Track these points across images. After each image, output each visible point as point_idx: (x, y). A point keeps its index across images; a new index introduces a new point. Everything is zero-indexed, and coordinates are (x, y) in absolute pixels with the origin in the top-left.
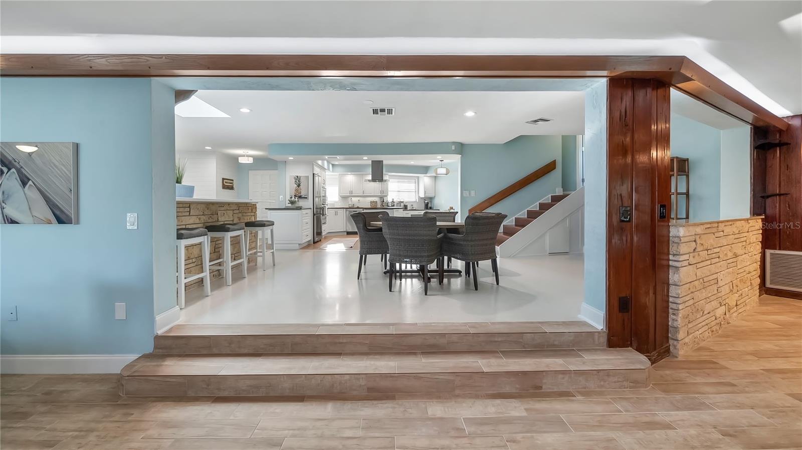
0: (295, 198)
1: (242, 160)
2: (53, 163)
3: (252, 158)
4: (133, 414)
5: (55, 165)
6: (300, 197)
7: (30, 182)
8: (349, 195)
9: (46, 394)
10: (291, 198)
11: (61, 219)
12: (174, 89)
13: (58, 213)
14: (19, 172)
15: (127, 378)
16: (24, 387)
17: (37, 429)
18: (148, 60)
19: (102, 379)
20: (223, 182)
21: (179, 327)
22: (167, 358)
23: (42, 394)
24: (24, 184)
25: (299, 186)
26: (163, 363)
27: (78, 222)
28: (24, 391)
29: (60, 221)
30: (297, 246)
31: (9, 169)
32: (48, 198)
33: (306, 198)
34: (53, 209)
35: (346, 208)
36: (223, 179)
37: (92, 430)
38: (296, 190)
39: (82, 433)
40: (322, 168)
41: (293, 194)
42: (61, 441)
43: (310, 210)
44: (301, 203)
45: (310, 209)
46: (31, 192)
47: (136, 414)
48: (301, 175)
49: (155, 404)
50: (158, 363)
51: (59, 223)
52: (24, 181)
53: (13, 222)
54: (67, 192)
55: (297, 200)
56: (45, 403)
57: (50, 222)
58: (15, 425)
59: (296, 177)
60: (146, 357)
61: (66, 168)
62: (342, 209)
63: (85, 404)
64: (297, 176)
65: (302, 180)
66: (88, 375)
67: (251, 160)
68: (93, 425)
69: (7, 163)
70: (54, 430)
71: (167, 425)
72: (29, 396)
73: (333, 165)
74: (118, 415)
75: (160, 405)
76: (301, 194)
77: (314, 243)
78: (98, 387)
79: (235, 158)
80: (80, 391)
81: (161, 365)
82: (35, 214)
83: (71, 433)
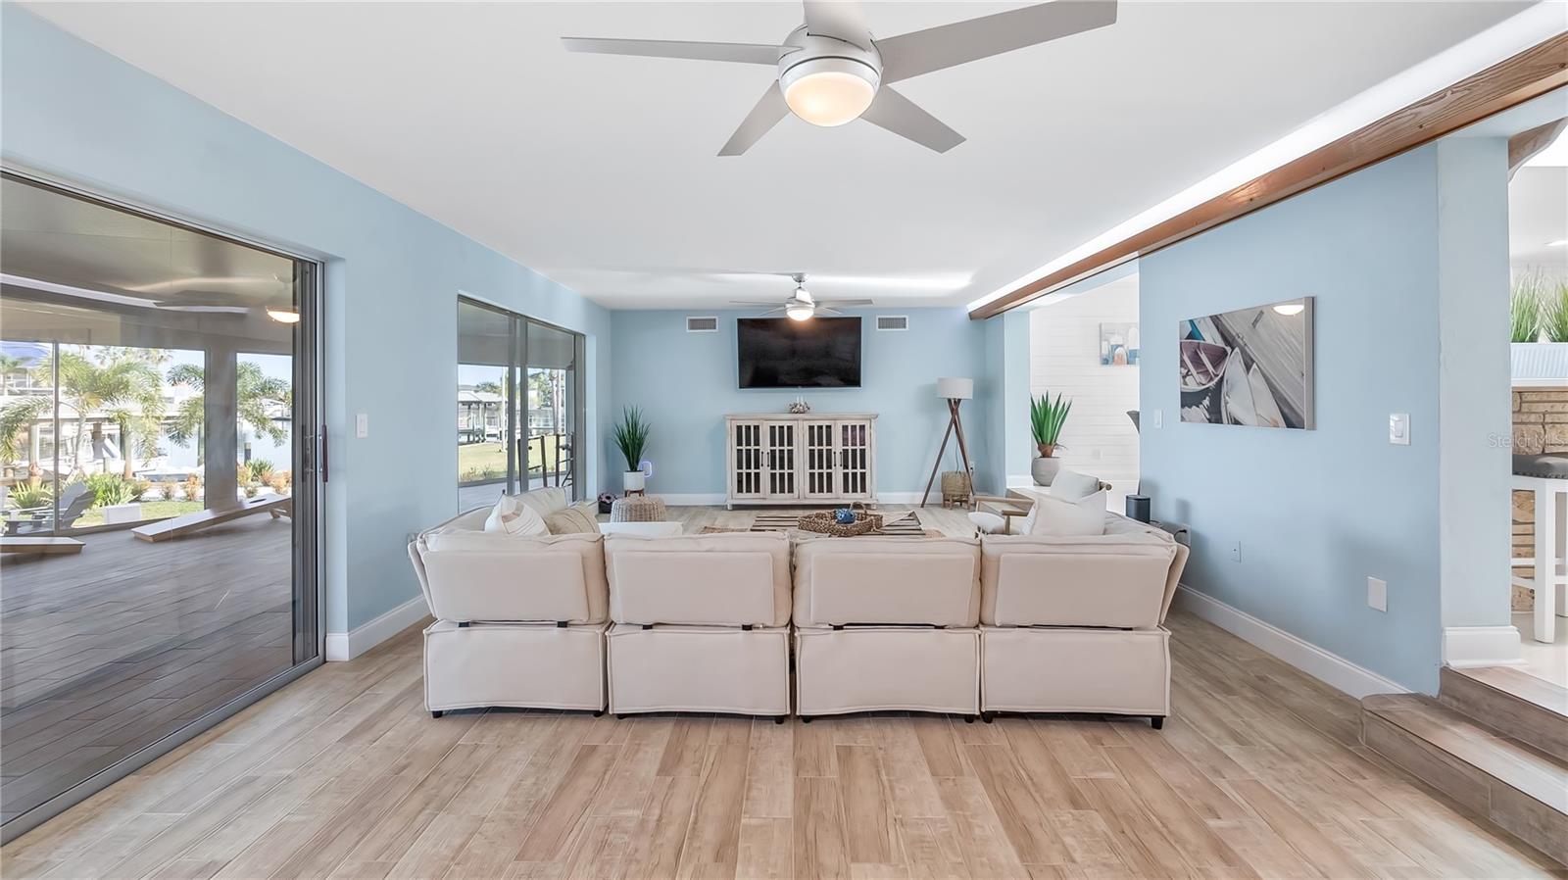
2: (1281, 334)
4: (1365, 778)
5: (1283, 337)
7: (1255, 366)
9: (1261, 679)
11: (1292, 421)
12: (1504, 138)
13: (1286, 411)
14: (1243, 352)
15: (1369, 714)
16: (1240, 656)
17: (1234, 713)
18: (1416, 114)
19: (1342, 700)
21: (1511, 673)
22: (1464, 723)
23: (1257, 677)
24: (1248, 368)
26: (1448, 726)
27: (1313, 427)
28: (1238, 661)
29: (1290, 425)
31: (1233, 349)
32: (1275, 388)
34: (1281, 405)
37: (1296, 760)
39: (1282, 754)
42: (1252, 744)
46: (1255, 379)
47: (1370, 782)
49: (1412, 789)
50: (1439, 722)
51: (1288, 427)
52: (1248, 364)
53: (1237, 422)
54: (1297, 377)
56: (1255, 688)
57: (1276, 426)
58: (1215, 695)
60: (1420, 699)
61: (1297, 340)
63: (1303, 719)
66: (1326, 684)
68: (1299, 753)
69: (1230, 340)
70: (1251, 726)
71: (1416, 833)
72: (1241, 670)
74: (1342, 763)
75: (1420, 798)
78: (1329, 708)
80: (1302, 698)
81: (1445, 729)
82: (1259, 412)
83: (1268, 744)
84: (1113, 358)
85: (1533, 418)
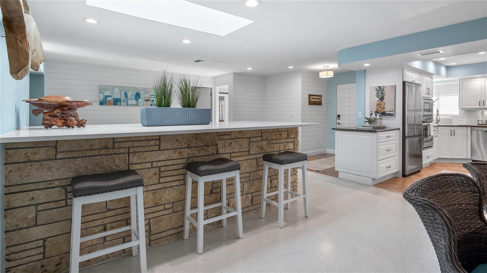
0: (376, 115)
1: (323, 75)
3: (333, 72)
6: (384, 114)
8: (478, 106)
10: (372, 114)
20: (309, 98)
25: (382, 99)
30: (370, 182)
33: (392, 115)
35: (471, 126)
36: (310, 95)
38: (378, 105)
40: (424, 72)
41: (374, 110)
43: (397, 131)
44: (386, 122)
45: (399, 129)
48: (384, 85)
55: (378, 117)
59: (378, 88)
62: (465, 128)
64: (380, 87)
65: (386, 91)
67: (331, 75)
73: (448, 68)
76: (385, 110)
77: (404, 176)
79: (316, 73)
84: (106, 102)
85: (121, 151)
